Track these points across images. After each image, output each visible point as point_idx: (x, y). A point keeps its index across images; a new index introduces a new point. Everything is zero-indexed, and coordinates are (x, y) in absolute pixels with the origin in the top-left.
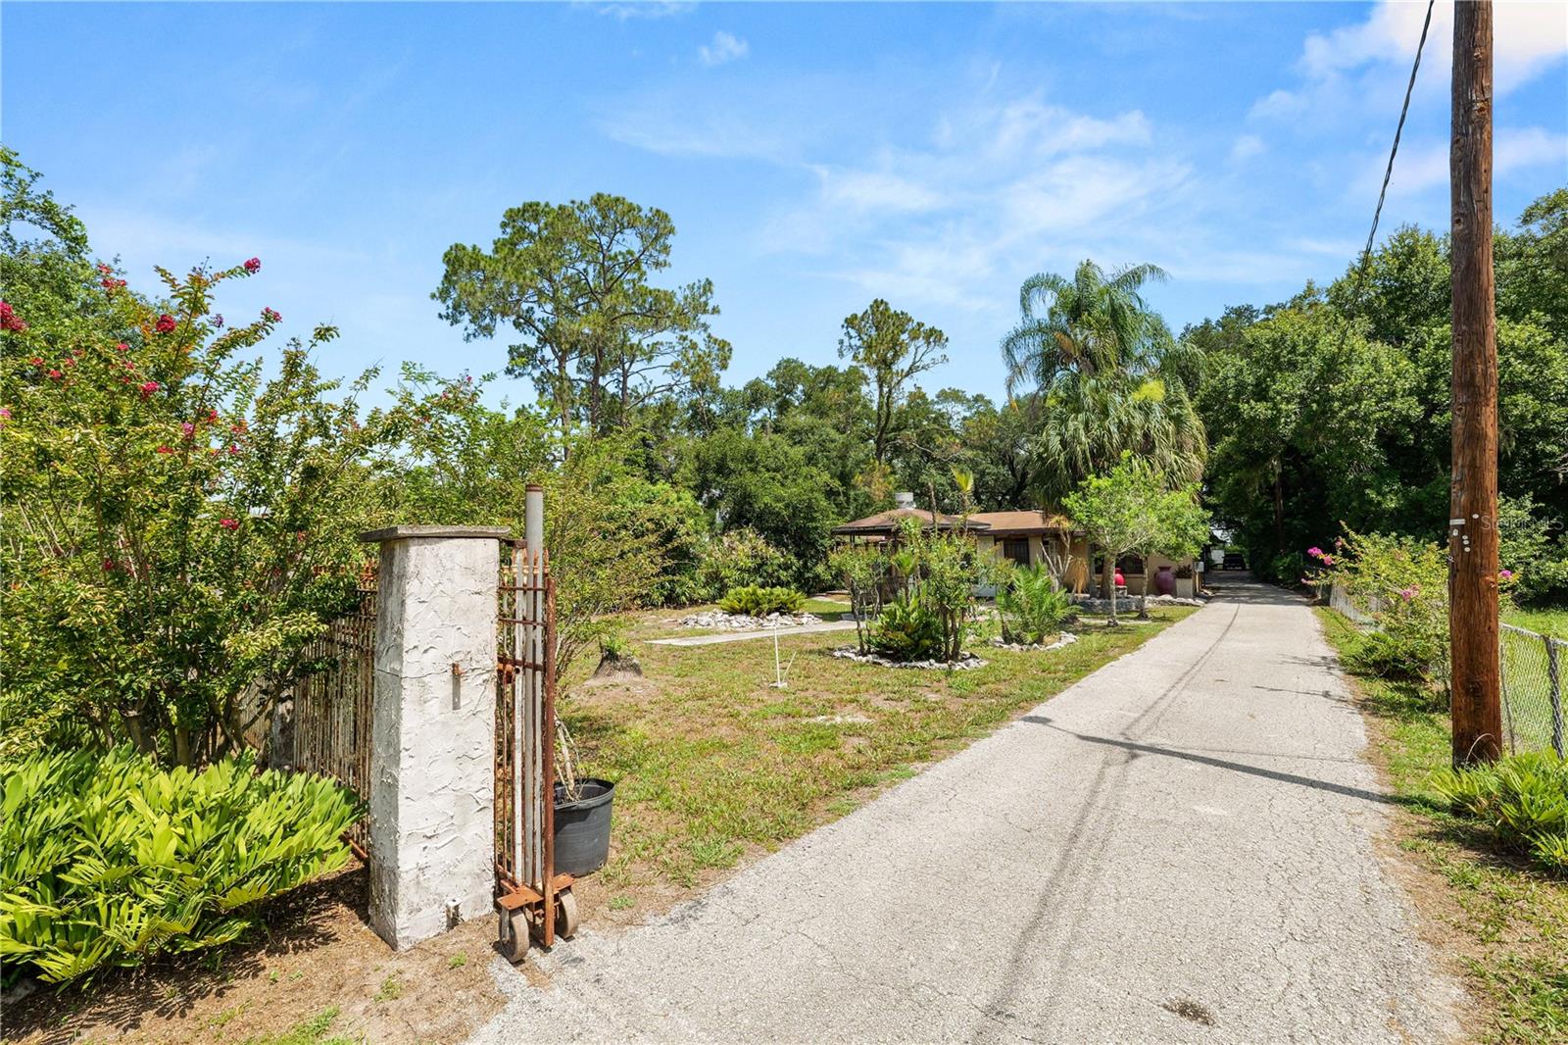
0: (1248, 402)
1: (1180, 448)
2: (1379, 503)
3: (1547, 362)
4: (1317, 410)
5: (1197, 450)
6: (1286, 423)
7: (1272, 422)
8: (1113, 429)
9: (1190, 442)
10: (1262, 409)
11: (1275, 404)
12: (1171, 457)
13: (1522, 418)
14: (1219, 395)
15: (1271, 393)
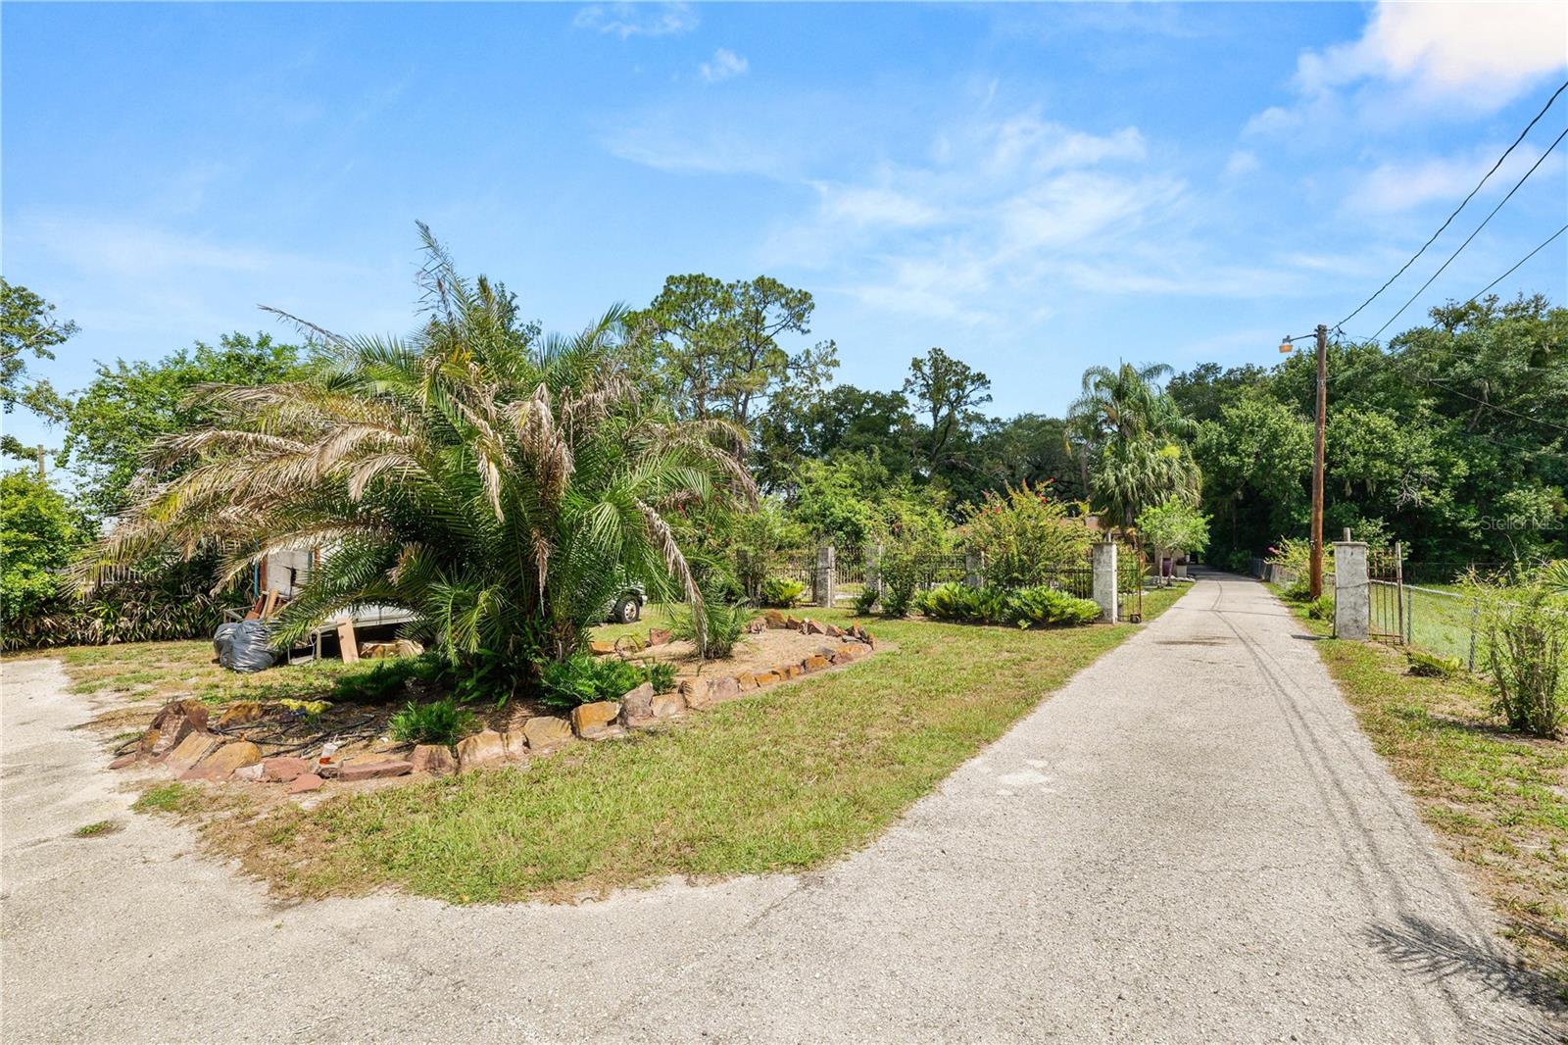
0: (1224, 455)
1: (1188, 486)
2: (1299, 520)
3: (1394, 441)
4: (1265, 464)
5: (1197, 487)
6: (1247, 470)
7: (1240, 468)
8: (1151, 474)
9: (1194, 482)
10: (1233, 461)
11: (1241, 458)
13: (1379, 474)
14: (1206, 449)
15: (1239, 451)
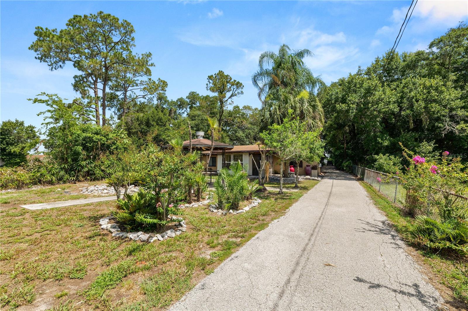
0: (339, 104)
1: (314, 118)
2: (382, 143)
4: (363, 109)
5: (321, 120)
6: (352, 112)
7: (347, 111)
8: (289, 108)
9: (318, 117)
10: (344, 106)
11: (348, 105)
12: (311, 121)
13: (434, 112)
14: (329, 101)
15: (347, 101)
